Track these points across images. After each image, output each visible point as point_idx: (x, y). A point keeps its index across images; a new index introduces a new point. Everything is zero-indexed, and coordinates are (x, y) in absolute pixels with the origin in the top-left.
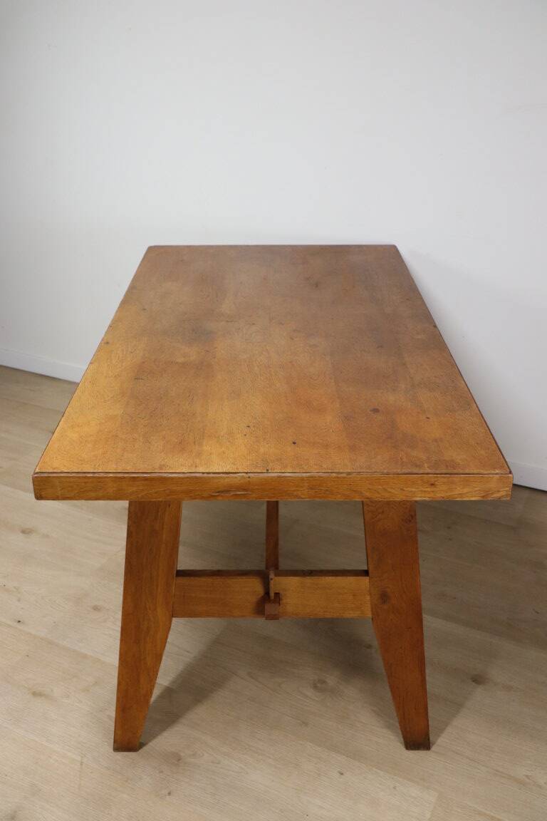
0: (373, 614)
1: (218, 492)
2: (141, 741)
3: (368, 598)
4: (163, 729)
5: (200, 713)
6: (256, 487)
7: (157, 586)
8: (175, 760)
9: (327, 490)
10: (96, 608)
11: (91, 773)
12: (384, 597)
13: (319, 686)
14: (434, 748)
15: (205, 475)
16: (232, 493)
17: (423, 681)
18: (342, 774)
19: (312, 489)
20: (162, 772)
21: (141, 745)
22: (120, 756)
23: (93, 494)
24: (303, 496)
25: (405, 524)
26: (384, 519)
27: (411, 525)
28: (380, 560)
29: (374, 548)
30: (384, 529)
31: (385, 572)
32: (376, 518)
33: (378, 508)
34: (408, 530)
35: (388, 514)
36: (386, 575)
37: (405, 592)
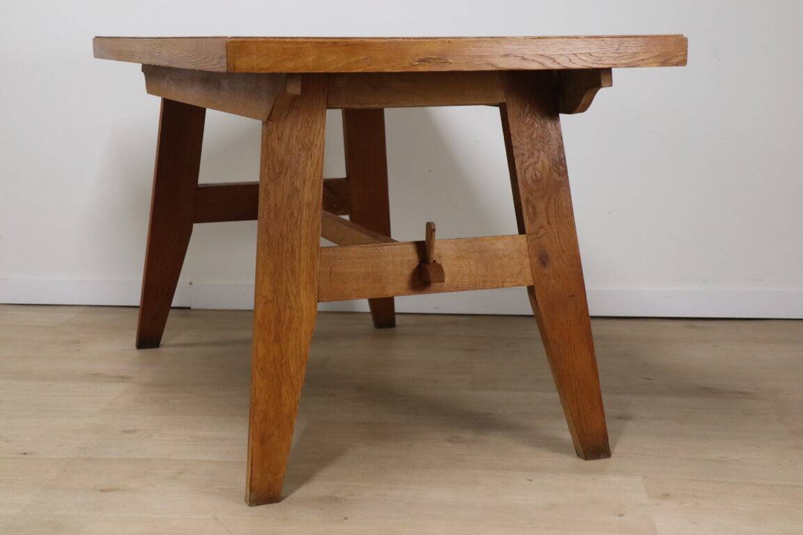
0: (534, 281)
1: (420, 60)
3: (527, 260)
7: (300, 261)
12: (543, 260)
14: (613, 456)
25: (556, 168)
26: (535, 163)
27: (562, 169)
28: (535, 213)
29: (528, 199)
30: (535, 175)
31: (542, 227)
32: (526, 162)
33: (528, 151)
34: (559, 175)
35: (538, 158)
36: (542, 231)
37: (563, 251)
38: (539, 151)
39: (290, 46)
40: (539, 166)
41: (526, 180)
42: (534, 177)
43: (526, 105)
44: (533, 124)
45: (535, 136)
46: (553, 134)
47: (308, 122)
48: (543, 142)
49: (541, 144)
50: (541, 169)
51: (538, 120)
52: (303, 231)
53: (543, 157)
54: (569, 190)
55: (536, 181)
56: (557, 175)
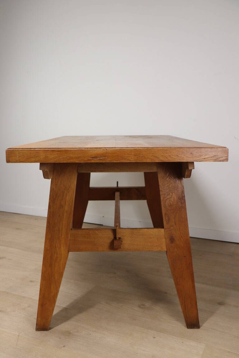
0: (167, 249)
1: (92, 158)
2: (50, 327)
3: (164, 240)
4: (62, 323)
5: (81, 316)
6: (110, 155)
7: (62, 234)
8: (68, 334)
9: (143, 157)
10: (31, 281)
11: (23, 339)
12: (172, 240)
13: (141, 306)
14: (201, 328)
15: (86, 149)
16: (99, 158)
17: (194, 287)
18: (155, 338)
19: (135, 156)
20: (61, 338)
21: (50, 329)
22: (39, 333)
23: (34, 159)
24: (131, 160)
25: (180, 201)
26: (170, 198)
27: (183, 201)
28: (169, 219)
29: (166, 213)
30: (170, 203)
31: (172, 226)
32: (166, 197)
33: (167, 192)
34: (182, 204)
35: (172, 196)
36: (172, 228)
37: (182, 237)
38: (172, 193)
39: (33, 152)
40: (172, 199)
41: (165, 205)
42: (169, 204)
43: (167, 173)
44: (170, 181)
45: (170, 186)
46: (180, 186)
47: (68, 179)
48: (175, 189)
49: (174, 190)
50: (173, 201)
51: (172, 180)
52: (64, 223)
53: (174, 195)
54: (186, 210)
55: (171, 205)
56: (180, 204)
